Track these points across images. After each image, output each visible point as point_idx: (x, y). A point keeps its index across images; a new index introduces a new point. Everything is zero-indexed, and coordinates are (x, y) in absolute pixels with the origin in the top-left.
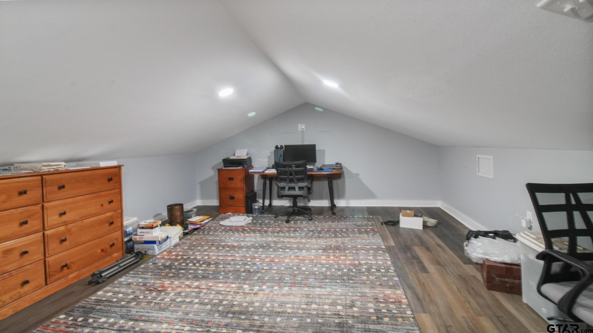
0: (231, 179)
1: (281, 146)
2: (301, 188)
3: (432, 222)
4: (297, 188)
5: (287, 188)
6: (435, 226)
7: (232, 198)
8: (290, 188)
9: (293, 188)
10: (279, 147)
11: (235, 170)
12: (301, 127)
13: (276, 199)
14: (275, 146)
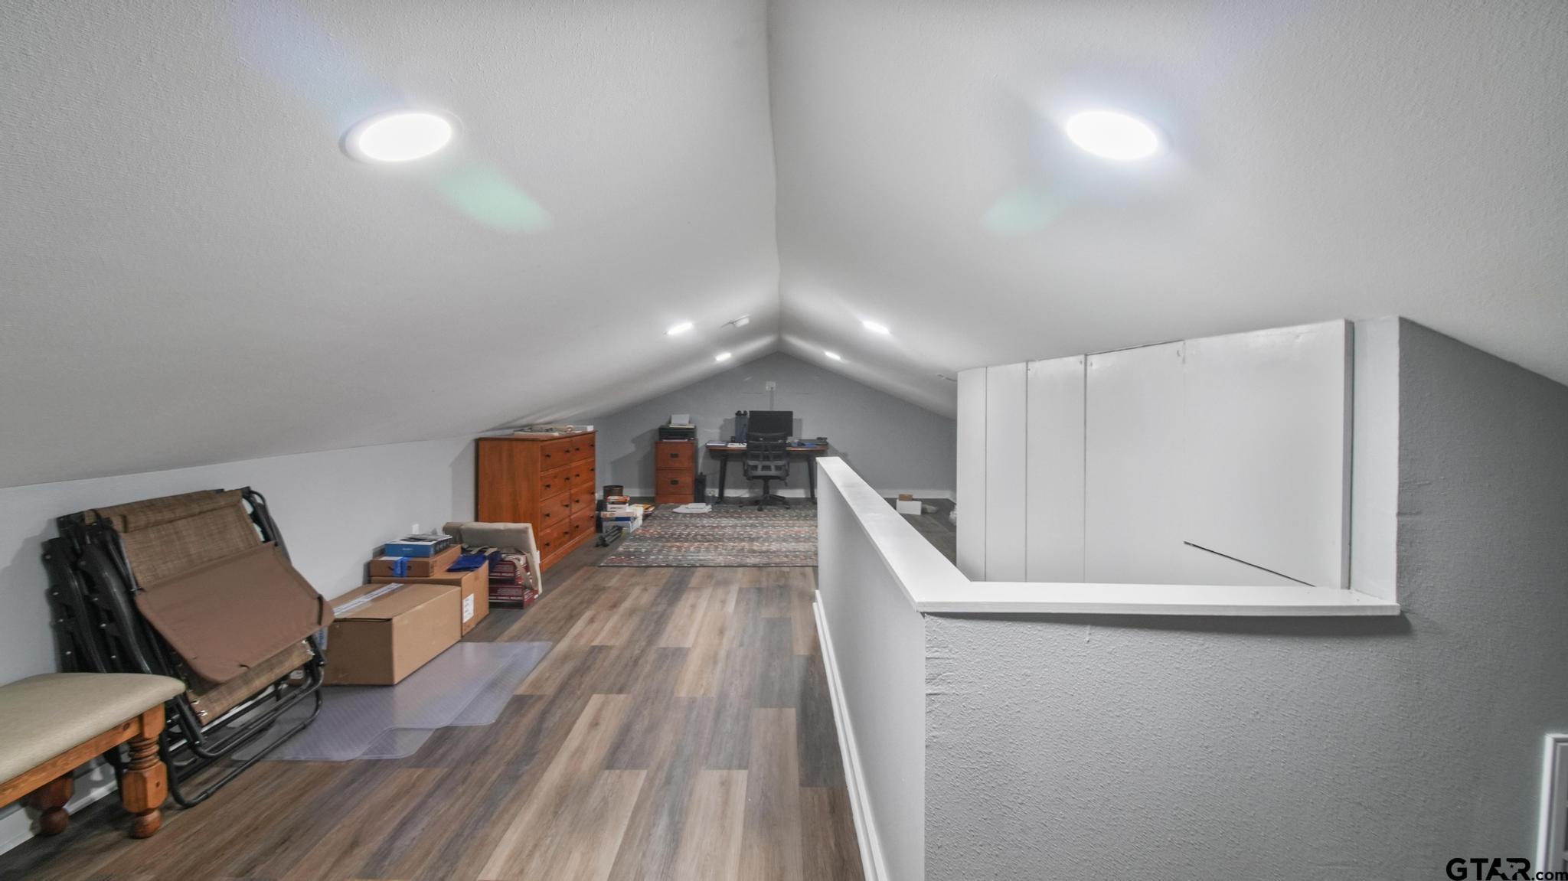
0: (675, 456)
1: (745, 412)
2: (778, 468)
3: (931, 508)
4: (773, 467)
5: (760, 467)
6: (937, 512)
7: (675, 482)
8: (765, 468)
9: (768, 468)
10: (742, 412)
11: (681, 443)
12: (770, 385)
13: (729, 488)
14: (736, 412)
